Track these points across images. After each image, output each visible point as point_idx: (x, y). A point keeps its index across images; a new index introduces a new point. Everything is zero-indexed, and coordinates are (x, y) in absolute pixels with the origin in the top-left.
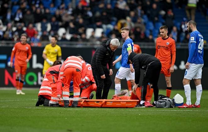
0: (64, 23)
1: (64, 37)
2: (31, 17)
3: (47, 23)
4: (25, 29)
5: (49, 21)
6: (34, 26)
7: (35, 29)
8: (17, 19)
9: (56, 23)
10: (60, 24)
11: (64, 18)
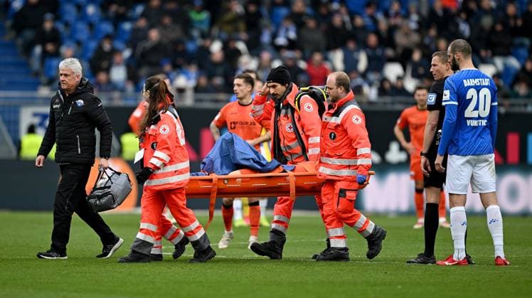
0: (400, 51)
1: (400, 84)
2: (318, 36)
3: (358, 50)
4: (303, 65)
5: (363, 45)
6: (326, 59)
7: (328, 66)
8: (281, 41)
9: (379, 52)
10: (390, 52)
11: (400, 39)
